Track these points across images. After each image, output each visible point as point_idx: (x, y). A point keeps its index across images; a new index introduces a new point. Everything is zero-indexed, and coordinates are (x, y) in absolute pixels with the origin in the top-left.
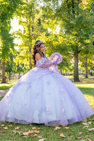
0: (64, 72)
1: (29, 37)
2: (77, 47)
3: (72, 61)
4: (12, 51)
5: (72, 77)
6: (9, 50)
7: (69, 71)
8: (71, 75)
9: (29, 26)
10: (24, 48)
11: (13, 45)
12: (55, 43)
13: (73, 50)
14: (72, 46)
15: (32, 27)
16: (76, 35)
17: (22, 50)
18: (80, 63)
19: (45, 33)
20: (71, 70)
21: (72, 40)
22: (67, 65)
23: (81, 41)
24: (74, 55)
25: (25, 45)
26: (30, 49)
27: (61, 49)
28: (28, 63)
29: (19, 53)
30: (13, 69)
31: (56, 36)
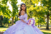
0: (42, 25)
2: (48, 13)
3: (46, 20)
4: (17, 13)
7: (44, 24)
8: (45, 26)
9: (26, 2)
12: (38, 11)
14: (46, 12)
15: (27, 3)
16: (48, 7)
18: (50, 21)
19: (33, 6)
22: (44, 22)
24: (47, 16)
27: (41, 13)
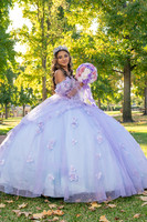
0: (105, 104)
1: (42, 41)
2: (128, 58)
3: (120, 84)
4: (10, 65)
5: (119, 113)
6: (6, 64)
7: (113, 102)
8: (117, 109)
9: (42, 19)
10: (34, 59)
11: (12, 55)
12: (89, 52)
13: (122, 64)
14: (120, 58)
15: (48, 22)
16: (127, 37)
17: (29, 63)
18: (134, 88)
19: (71, 33)
20: (117, 101)
21: (120, 45)
22: (111, 92)
23: (137, 48)
24: (124, 73)
25: (35, 55)
26: (44, 62)
27: (101, 63)
28: (40, 88)
29: (23, 69)
30: (13, 98)
31: (91, 39)
